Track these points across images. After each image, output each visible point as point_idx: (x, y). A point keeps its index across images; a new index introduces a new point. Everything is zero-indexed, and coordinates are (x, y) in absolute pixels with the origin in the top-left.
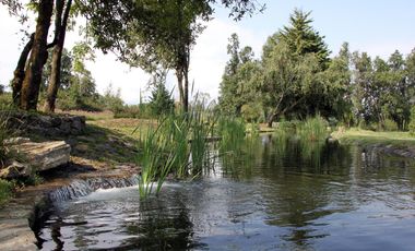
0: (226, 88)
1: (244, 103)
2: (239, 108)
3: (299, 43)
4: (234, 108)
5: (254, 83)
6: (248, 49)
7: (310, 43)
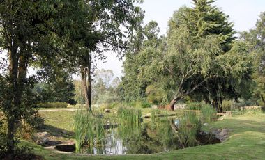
0: (130, 67)
1: (150, 83)
2: (144, 88)
3: (200, 25)
4: (138, 89)
5: (155, 68)
6: (153, 24)
7: (212, 24)
